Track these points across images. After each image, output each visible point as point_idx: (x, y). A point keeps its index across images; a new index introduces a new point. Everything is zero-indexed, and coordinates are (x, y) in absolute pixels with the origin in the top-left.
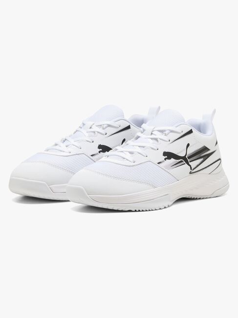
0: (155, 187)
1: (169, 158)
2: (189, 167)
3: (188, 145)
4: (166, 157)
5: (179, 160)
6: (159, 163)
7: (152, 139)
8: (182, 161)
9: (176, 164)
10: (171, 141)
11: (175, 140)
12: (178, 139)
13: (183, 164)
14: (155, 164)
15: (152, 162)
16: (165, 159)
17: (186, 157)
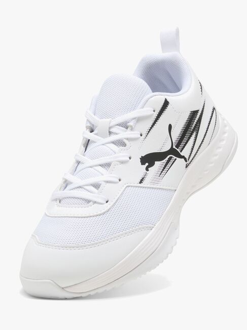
1: (151, 164)
3: (170, 127)
4: (147, 164)
5: (167, 159)
6: (141, 182)
7: (113, 143)
8: (170, 158)
9: (164, 168)
10: (144, 136)
11: (150, 130)
12: (152, 126)
13: (174, 162)
14: (136, 187)
15: (132, 186)
16: (147, 169)
17: (174, 147)
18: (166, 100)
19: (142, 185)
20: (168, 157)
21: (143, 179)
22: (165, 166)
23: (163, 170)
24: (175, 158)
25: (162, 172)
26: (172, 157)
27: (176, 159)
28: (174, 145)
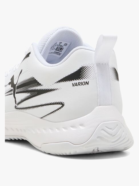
2: (14, 99)
3: (21, 71)
5: (12, 89)
28: (17, 85)
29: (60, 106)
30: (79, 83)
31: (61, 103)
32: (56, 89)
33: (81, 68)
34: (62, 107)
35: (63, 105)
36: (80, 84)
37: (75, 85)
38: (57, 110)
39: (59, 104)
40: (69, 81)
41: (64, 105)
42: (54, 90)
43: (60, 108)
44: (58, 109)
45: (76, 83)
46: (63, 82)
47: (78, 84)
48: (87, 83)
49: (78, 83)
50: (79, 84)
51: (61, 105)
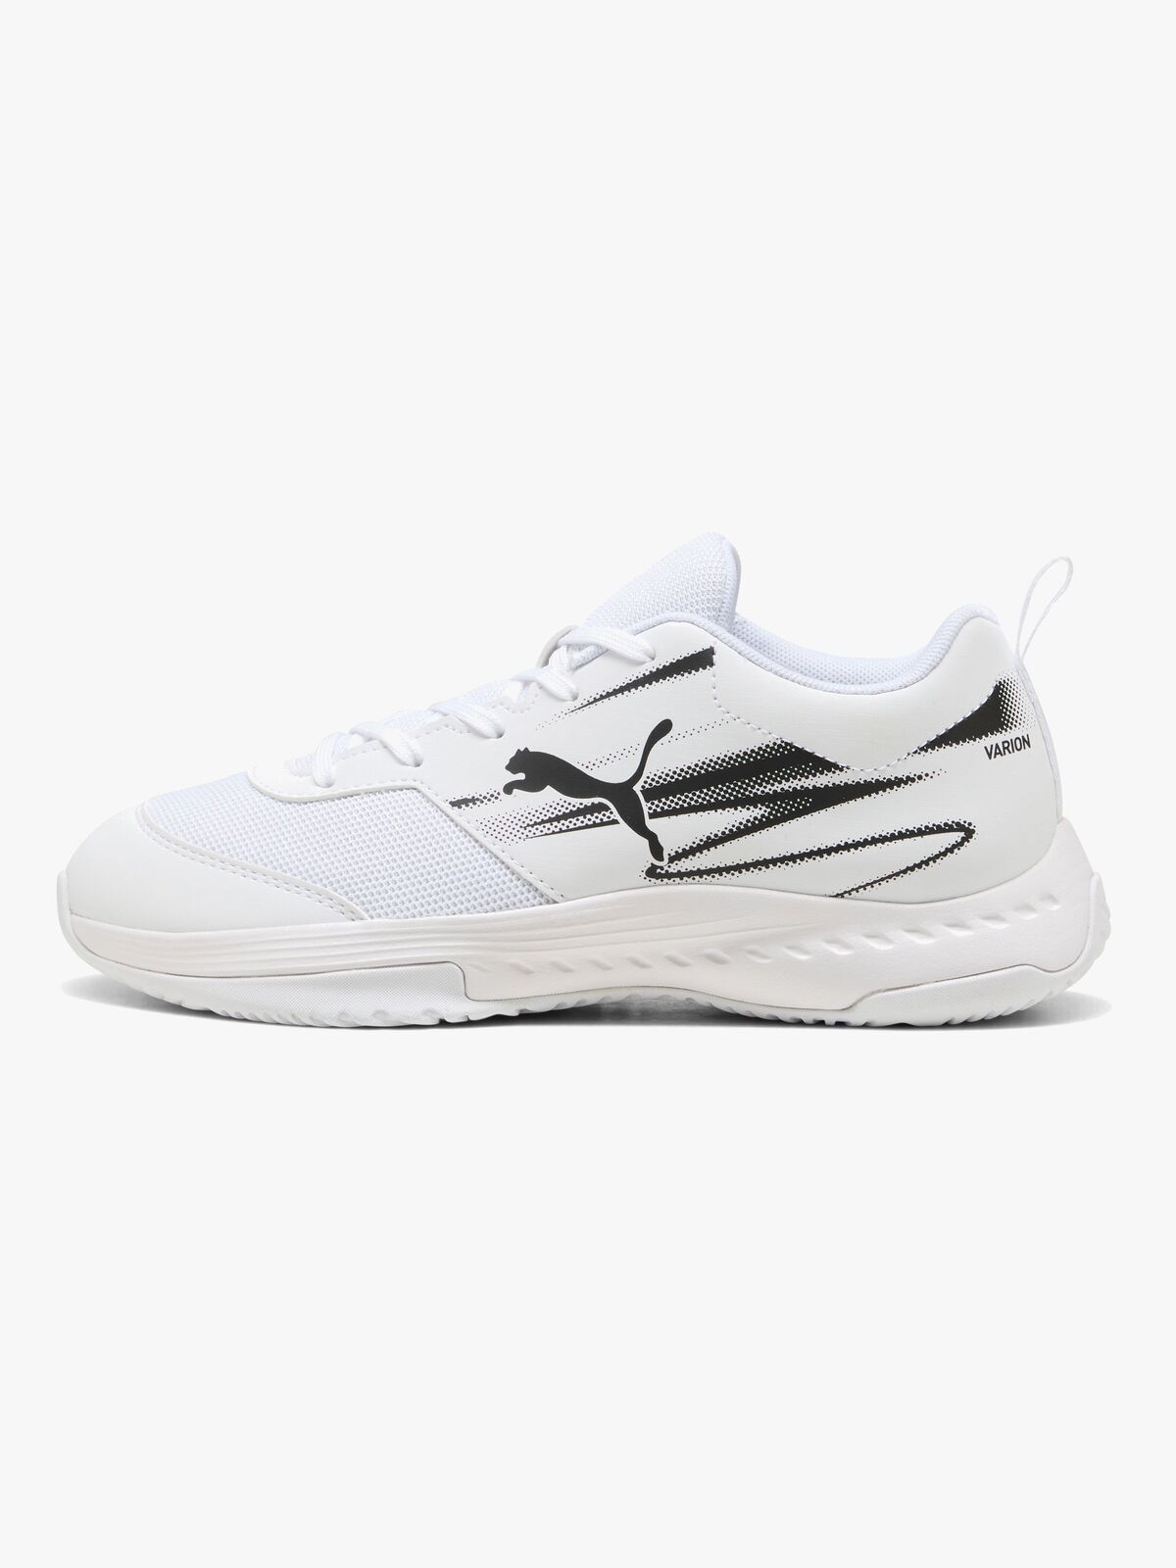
0: (355, 916)
1: (532, 785)
2: (645, 842)
3: (664, 728)
4: (521, 776)
5: (588, 802)
6: (457, 804)
8: (601, 808)
9: (558, 819)
10: (578, 702)
11: (602, 697)
12: (615, 692)
13: (603, 824)
14: (434, 804)
15: (424, 796)
16: (509, 789)
17: (637, 788)
18: (710, 652)
19: (454, 812)
20: (597, 800)
21: (473, 800)
22: (565, 816)
23: (550, 820)
24: (616, 816)
25: (543, 822)
26: (607, 808)
27: (615, 822)
28: (640, 783)
29: (958, 836)
30: (1006, 745)
31: (958, 824)
32: (920, 777)
33: (997, 689)
34: (964, 840)
35: (968, 832)
36: (1010, 748)
37: (996, 754)
38: (944, 854)
39: (948, 831)
40: (972, 741)
41: (973, 831)
42: (910, 780)
43: (958, 845)
44: (950, 850)
45: (997, 746)
46: (948, 747)
47: (1004, 748)
48: (1026, 742)
49: (1003, 743)
50: (1007, 748)
51: (962, 834)
